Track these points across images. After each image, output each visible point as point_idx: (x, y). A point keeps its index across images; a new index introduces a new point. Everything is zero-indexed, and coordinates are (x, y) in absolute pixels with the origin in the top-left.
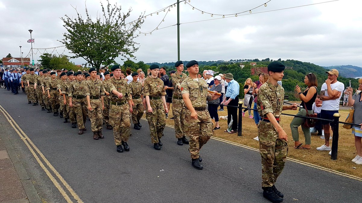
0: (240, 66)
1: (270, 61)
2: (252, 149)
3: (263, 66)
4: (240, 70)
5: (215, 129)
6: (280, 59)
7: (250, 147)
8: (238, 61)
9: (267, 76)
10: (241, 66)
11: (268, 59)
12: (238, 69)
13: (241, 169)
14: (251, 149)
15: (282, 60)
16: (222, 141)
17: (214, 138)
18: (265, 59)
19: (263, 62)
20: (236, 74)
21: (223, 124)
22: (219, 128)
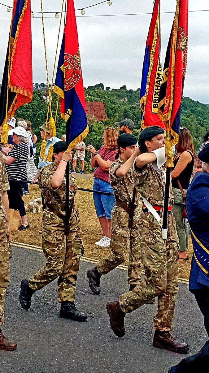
0: (42, 98)
1: (105, 89)
2: (93, 262)
3: (91, 100)
4: (42, 106)
5: (20, 230)
6: (124, 87)
7: (89, 259)
8: (37, 87)
9: (112, 132)
10: (44, 97)
11: (101, 85)
12: (39, 104)
13: (80, 293)
14: (91, 262)
15: (128, 89)
16: (38, 250)
17: (21, 246)
18: (94, 85)
19: (91, 91)
20: (35, 115)
21: (33, 220)
22: (28, 226)
